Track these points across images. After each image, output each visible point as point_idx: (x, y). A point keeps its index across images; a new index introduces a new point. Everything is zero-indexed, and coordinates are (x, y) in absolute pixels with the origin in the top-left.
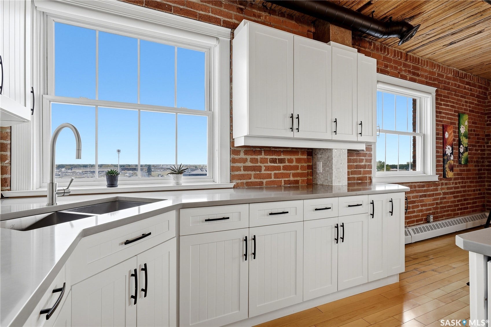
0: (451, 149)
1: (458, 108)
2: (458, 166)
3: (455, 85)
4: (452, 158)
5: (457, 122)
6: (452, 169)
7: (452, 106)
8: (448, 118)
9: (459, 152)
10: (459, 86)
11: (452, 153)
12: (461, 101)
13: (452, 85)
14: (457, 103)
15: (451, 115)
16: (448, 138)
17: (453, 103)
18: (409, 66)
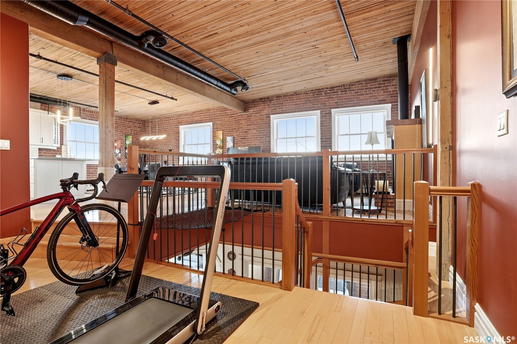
0: (119, 151)
1: (125, 132)
2: (125, 159)
3: (121, 122)
4: (120, 154)
5: (124, 139)
6: (119, 160)
7: (120, 131)
8: (117, 137)
9: (126, 153)
10: (124, 123)
11: (120, 153)
12: (128, 129)
13: (119, 122)
14: (124, 130)
15: (120, 135)
16: (117, 146)
17: (122, 130)
18: (87, 114)
